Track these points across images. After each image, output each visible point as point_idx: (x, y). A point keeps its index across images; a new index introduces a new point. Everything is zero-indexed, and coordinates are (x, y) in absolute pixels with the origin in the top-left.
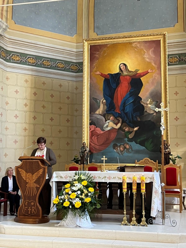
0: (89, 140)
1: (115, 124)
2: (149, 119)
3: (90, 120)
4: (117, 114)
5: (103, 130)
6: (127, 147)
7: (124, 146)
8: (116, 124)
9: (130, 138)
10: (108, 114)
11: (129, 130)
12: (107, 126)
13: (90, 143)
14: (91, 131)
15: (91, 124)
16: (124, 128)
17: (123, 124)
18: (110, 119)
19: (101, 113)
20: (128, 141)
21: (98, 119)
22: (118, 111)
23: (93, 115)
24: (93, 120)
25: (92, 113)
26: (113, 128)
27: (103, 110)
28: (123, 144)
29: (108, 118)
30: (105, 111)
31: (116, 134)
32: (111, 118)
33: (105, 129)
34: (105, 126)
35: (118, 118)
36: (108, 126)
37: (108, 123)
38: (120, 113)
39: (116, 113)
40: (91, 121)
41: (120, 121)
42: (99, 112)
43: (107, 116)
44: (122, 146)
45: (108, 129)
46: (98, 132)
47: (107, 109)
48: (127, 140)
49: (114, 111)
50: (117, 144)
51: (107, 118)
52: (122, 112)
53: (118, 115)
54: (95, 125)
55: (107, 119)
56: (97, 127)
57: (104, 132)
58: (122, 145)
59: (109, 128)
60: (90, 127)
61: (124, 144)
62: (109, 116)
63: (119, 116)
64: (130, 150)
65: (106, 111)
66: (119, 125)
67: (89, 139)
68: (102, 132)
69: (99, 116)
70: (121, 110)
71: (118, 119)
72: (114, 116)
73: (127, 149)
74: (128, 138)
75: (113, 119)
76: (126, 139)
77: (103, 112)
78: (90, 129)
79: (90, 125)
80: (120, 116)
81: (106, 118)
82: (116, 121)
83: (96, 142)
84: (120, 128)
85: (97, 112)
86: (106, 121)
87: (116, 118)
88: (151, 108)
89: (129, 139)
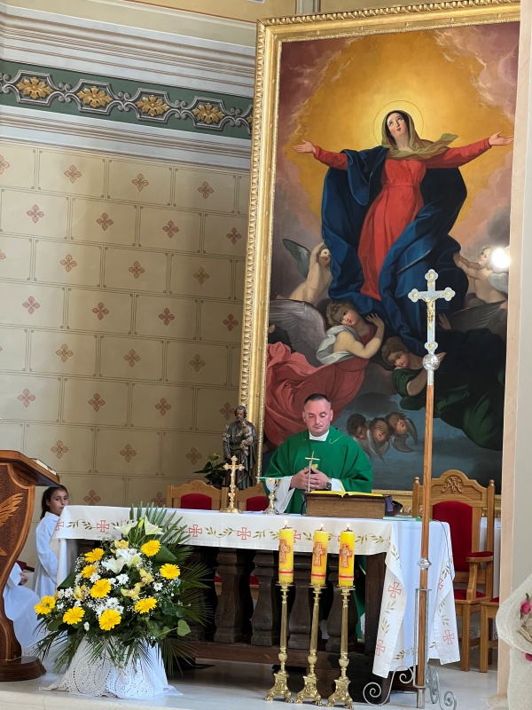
0: (262, 400)
1: (361, 342)
2: (483, 326)
3: (270, 325)
4: (370, 302)
5: (317, 364)
6: (400, 427)
7: (387, 423)
8: (364, 341)
9: (410, 393)
10: (334, 300)
11: (409, 364)
12: (331, 349)
13: (266, 411)
14: (271, 364)
15: (272, 339)
16: (392, 356)
17: (389, 340)
18: (344, 322)
19: (310, 297)
20: (402, 407)
21: (298, 318)
22: (371, 293)
23: (283, 306)
24: (280, 322)
25: (279, 297)
26: (351, 354)
27: (319, 286)
28: (383, 416)
29: (337, 316)
30: (324, 289)
31: (362, 377)
32: (346, 317)
33: (322, 360)
34: (324, 346)
35: (370, 319)
36: (336, 347)
37: (336, 335)
38: (380, 299)
39: (366, 298)
40: (273, 326)
41: (375, 328)
42: (305, 293)
43: (332, 309)
44: (380, 423)
45: (332, 358)
46: (298, 371)
47: (333, 282)
48: (401, 403)
49: (359, 292)
50: (365, 416)
51: (332, 316)
52: (386, 295)
53: (371, 309)
54: (287, 341)
55: (330, 322)
56: (293, 351)
57: (316, 369)
58: (382, 419)
59: (336, 357)
60: (268, 351)
61: (388, 417)
62: (339, 312)
63: (374, 311)
64: (410, 439)
65: (332, 291)
66: (375, 344)
67: (263, 395)
68: (312, 370)
69: (303, 309)
70: (385, 289)
71: (373, 324)
72: (356, 308)
73: (398, 436)
74: (404, 394)
75: (353, 323)
76: (397, 399)
77: (318, 293)
78: (270, 358)
79: (269, 342)
80: (379, 309)
81: (328, 316)
82: (365, 330)
83: (289, 406)
84: (378, 357)
85: (298, 295)
86: (328, 327)
87: (363, 317)
88: (493, 283)
89: (406, 398)
